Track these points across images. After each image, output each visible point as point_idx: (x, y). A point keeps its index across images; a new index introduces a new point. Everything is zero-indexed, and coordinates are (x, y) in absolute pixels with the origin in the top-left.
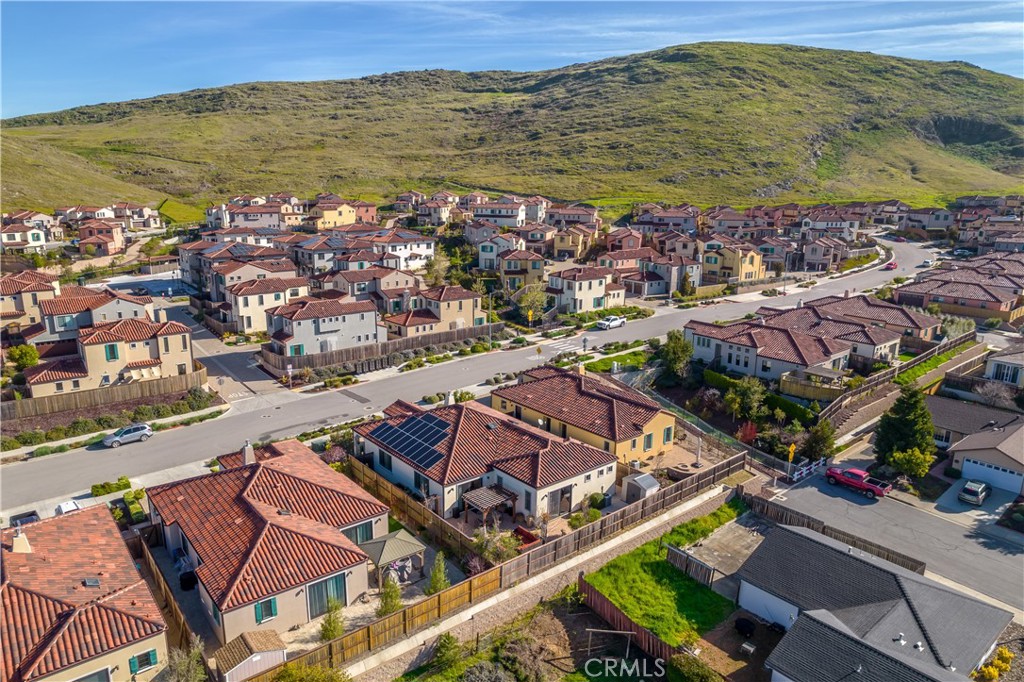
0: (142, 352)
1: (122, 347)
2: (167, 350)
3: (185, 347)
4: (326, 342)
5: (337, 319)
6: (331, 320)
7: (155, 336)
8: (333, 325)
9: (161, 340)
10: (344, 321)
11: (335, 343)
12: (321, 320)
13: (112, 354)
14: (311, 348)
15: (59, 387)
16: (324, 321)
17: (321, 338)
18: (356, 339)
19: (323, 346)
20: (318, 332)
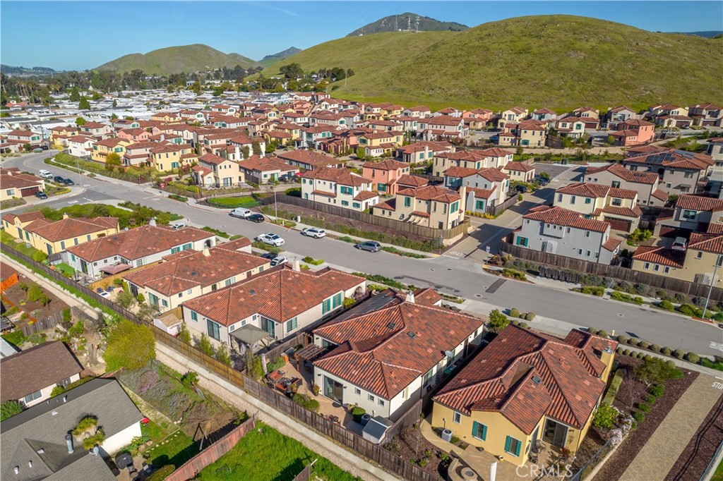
0: (422, 207)
1: (414, 201)
2: (435, 210)
3: (445, 212)
4: (546, 243)
5: (561, 228)
6: (555, 227)
7: (430, 200)
8: (556, 232)
9: (433, 203)
10: (569, 232)
11: (554, 247)
12: (546, 225)
13: (408, 203)
14: (534, 244)
15: (384, 212)
16: (548, 226)
17: (544, 238)
18: (576, 251)
19: (544, 245)
20: (541, 233)
